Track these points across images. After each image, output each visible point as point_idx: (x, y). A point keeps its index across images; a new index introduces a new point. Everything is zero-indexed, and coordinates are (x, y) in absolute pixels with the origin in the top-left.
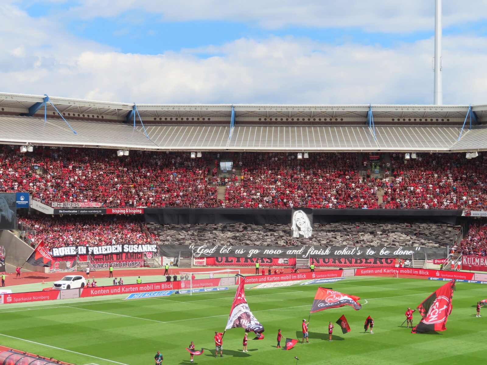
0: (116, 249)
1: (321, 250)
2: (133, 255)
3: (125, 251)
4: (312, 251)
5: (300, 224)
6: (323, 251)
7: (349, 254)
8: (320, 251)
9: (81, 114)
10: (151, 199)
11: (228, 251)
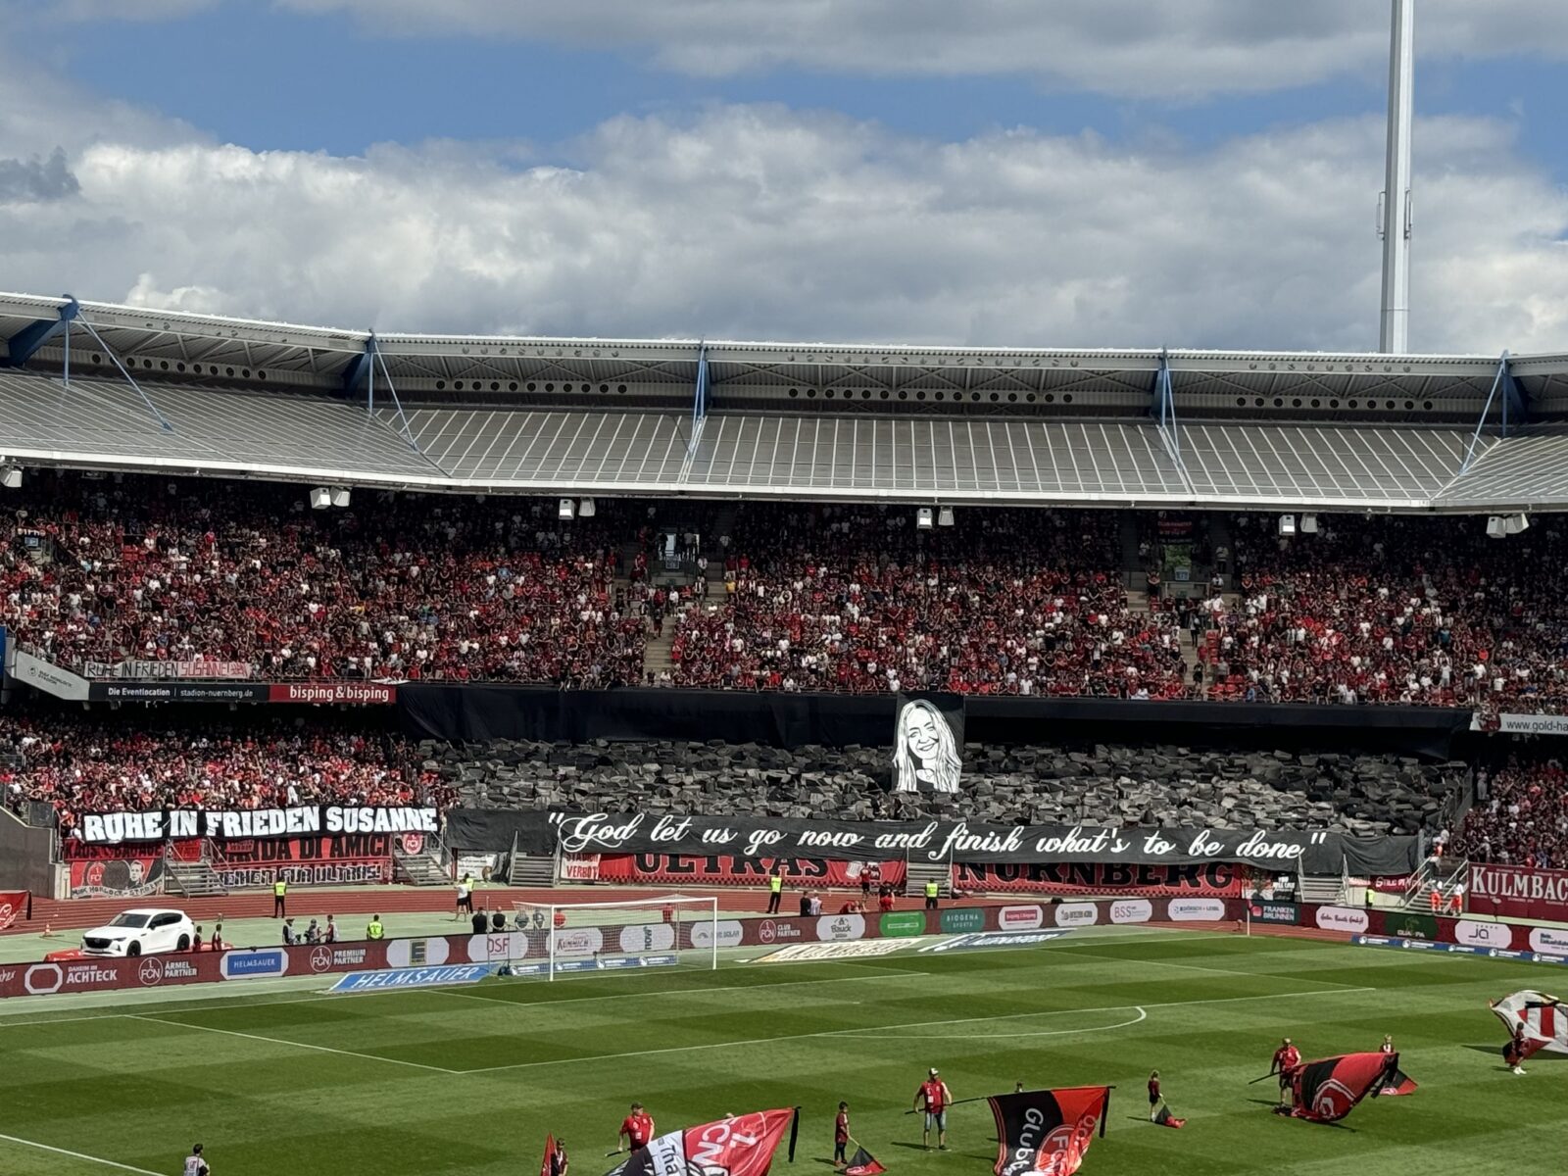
0: (301, 820)
1: (992, 834)
2: (358, 844)
3: (331, 827)
4: (962, 838)
5: (920, 746)
6: (998, 838)
7: (1084, 849)
8: (988, 840)
9: (188, 363)
10: (422, 654)
11: (677, 834)
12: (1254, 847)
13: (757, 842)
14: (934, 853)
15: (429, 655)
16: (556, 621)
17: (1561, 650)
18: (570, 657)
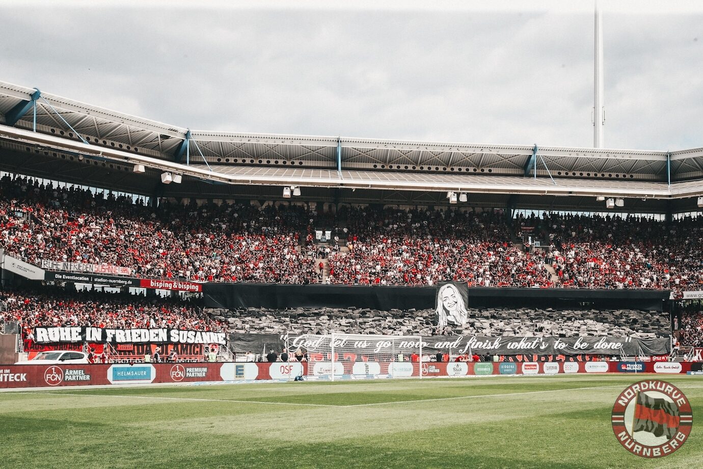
0: (157, 335)
1: (487, 341)
2: (186, 348)
3: (172, 339)
4: (474, 343)
5: (449, 305)
6: (490, 343)
7: (528, 347)
8: (485, 344)
9: (100, 139)
10: (214, 271)
11: (342, 344)
12: (601, 344)
13: (380, 346)
14: (461, 350)
15: (217, 271)
16: (275, 259)
17: (698, 268)
18: (283, 272)
